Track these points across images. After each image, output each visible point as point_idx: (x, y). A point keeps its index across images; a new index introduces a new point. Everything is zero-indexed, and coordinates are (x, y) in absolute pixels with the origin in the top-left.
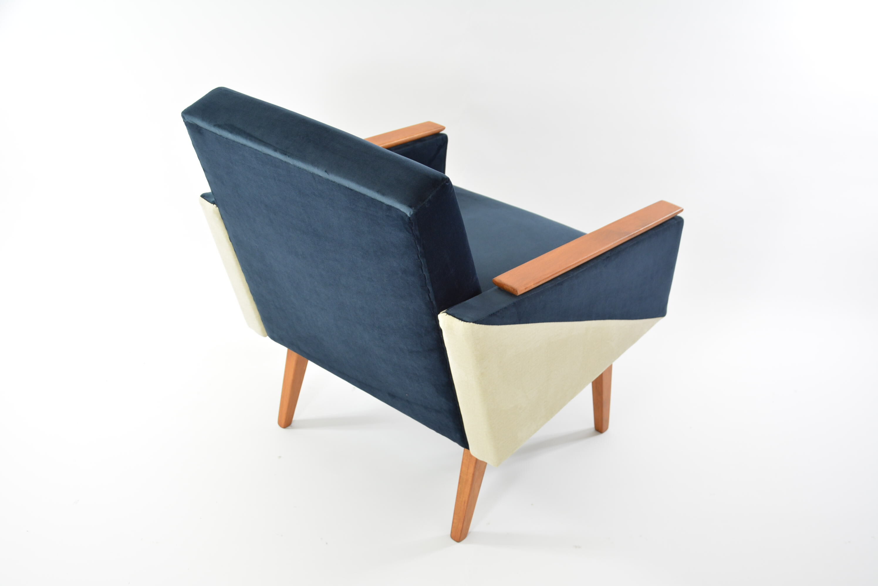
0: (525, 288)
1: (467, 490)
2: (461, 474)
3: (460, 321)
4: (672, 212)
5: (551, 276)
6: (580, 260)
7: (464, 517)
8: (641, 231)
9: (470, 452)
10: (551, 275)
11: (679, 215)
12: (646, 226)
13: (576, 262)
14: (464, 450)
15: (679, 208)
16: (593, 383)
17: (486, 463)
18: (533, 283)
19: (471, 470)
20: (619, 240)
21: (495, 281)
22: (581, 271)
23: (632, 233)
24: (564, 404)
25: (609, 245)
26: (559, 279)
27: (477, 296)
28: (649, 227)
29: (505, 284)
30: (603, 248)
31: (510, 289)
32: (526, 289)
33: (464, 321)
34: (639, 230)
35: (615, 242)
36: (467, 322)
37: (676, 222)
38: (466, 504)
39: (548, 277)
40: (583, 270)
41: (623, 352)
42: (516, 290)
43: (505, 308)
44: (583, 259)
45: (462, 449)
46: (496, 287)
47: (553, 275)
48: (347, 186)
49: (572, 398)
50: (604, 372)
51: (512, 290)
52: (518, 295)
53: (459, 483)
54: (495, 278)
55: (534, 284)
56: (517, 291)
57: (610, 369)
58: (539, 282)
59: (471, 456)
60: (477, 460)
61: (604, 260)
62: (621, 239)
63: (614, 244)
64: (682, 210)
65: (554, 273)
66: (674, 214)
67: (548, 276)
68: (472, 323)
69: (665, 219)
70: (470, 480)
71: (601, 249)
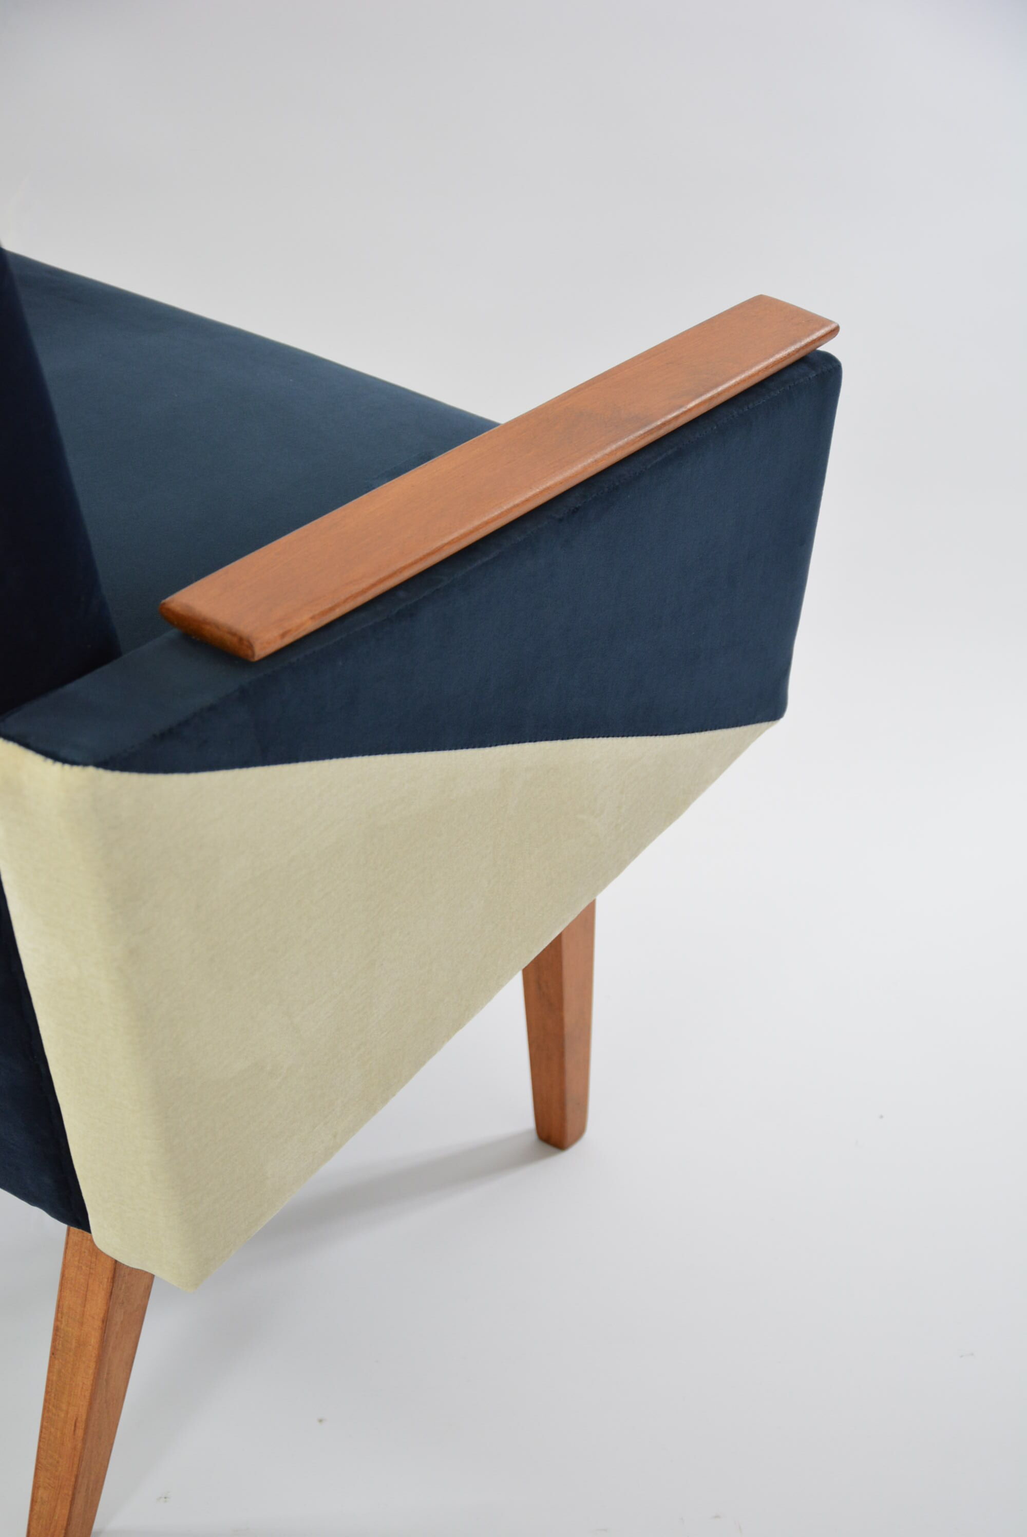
0: (281, 632)
1: (84, 1379)
2: (57, 1319)
3: (50, 762)
4: (800, 340)
5: (374, 585)
6: (476, 523)
7: (77, 1477)
8: (690, 410)
9: (92, 1241)
10: (372, 581)
11: (824, 348)
12: (707, 391)
13: (462, 531)
14: (68, 1230)
15: (824, 322)
16: (525, 972)
17: (153, 1276)
18: (311, 615)
19: (97, 1306)
20: (614, 447)
21: (168, 610)
22: (479, 562)
23: (658, 419)
24: (430, 1052)
25: (579, 467)
26: (402, 594)
27: (106, 668)
28: (719, 394)
29: (205, 622)
30: (559, 478)
31: (228, 637)
32: (283, 635)
33: (64, 761)
34: (684, 409)
35: (598, 455)
36: (73, 763)
37: (813, 374)
38: (80, 1432)
39: (364, 591)
40: (486, 559)
41: (634, 855)
42: (249, 641)
43: (211, 708)
44: (485, 519)
45: (58, 1229)
46: (173, 633)
47: (381, 581)
49: (458, 1024)
50: (568, 928)
51: (235, 640)
52: (256, 658)
53: (53, 1354)
54: (163, 601)
55: (313, 618)
56: (251, 646)
57: (587, 919)
58: (332, 609)
59: (95, 1252)
60: (116, 1261)
61: (561, 520)
62: (620, 443)
63: (585, 469)
64: (835, 331)
65: (382, 575)
66: (807, 345)
67: (364, 585)
68: (91, 771)
69: (774, 364)
70: (94, 1340)
71: (550, 483)
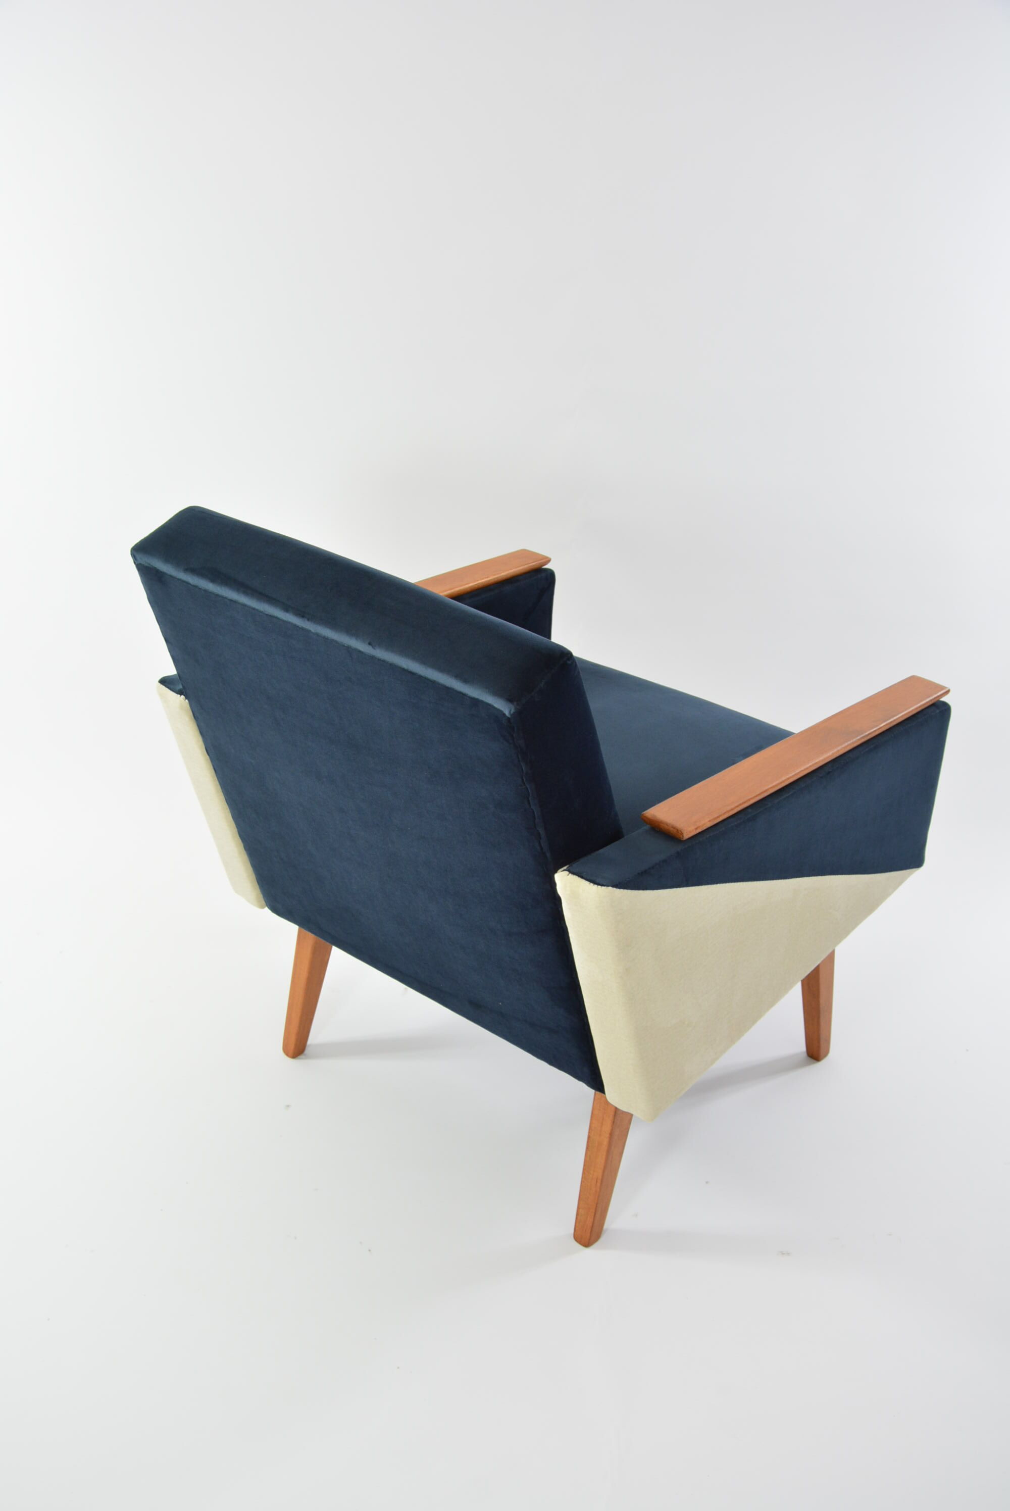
0: (696, 827)
1: (601, 1160)
2: (589, 1132)
3: (592, 884)
4: (932, 695)
5: (737, 806)
6: (784, 778)
7: (597, 1204)
8: (881, 728)
9: (606, 1098)
10: (736, 805)
11: (943, 699)
12: (890, 719)
13: (777, 782)
14: (595, 1093)
15: (942, 688)
16: (803, 981)
17: (632, 1115)
18: (709, 819)
19: (607, 1128)
20: (846, 744)
21: (646, 817)
22: (785, 796)
23: (866, 732)
24: (759, 1016)
25: (830, 753)
26: (750, 810)
27: (617, 843)
28: (895, 720)
29: (661, 822)
30: (821, 758)
31: (671, 829)
32: (696, 829)
33: (598, 884)
34: (878, 727)
35: (839, 748)
36: (602, 885)
37: (938, 711)
38: (599, 1184)
39: (732, 809)
40: (789, 794)
41: (853, 928)
42: (681, 832)
43: (665, 861)
44: (788, 777)
45: (590, 1092)
46: (647, 827)
47: (740, 805)
48: (405, 666)
49: (772, 1004)
50: (822, 962)
51: (675, 831)
52: (684, 839)
53: (587, 1148)
54: (643, 812)
55: (710, 821)
56: (682, 834)
57: (831, 958)
58: (718, 817)
59: (607, 1103)
60: (616, 1109)
61: (822, 777)
62: (849, 743)
63: (833, 754)
64: (948, 692)
65: (741, 802)
66: (935, 698)
67: (733, 806)
68: (610, 888)
69: (920, 707)
70: (605, 1142)
71: (817, 761)
